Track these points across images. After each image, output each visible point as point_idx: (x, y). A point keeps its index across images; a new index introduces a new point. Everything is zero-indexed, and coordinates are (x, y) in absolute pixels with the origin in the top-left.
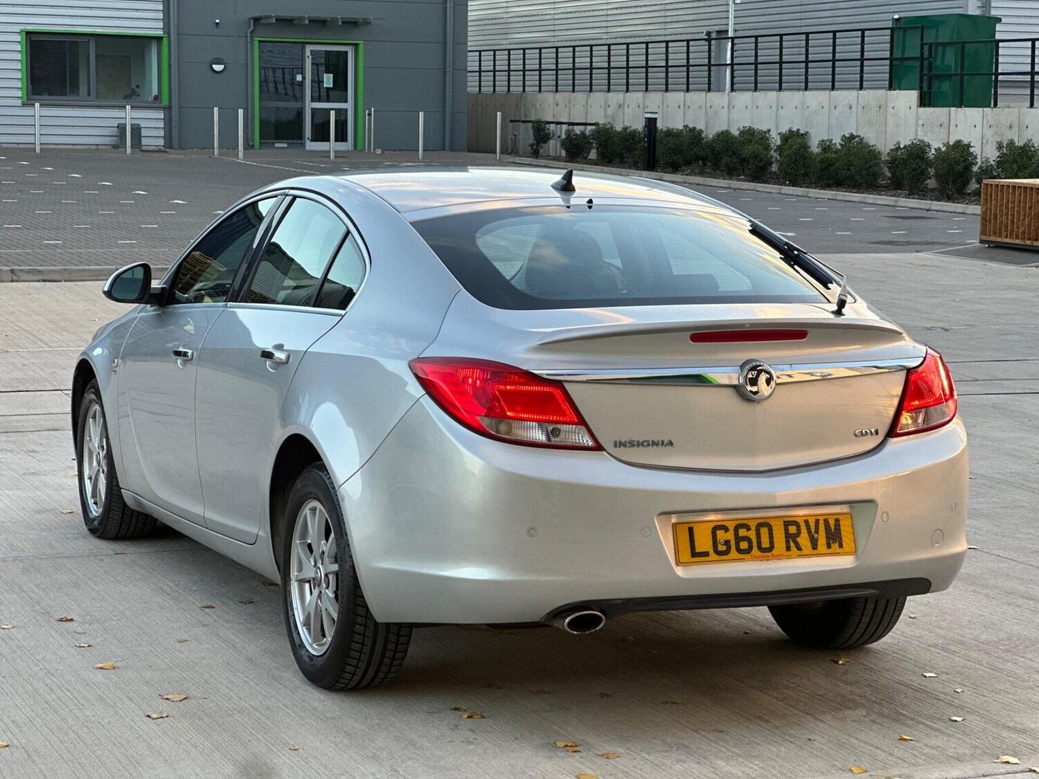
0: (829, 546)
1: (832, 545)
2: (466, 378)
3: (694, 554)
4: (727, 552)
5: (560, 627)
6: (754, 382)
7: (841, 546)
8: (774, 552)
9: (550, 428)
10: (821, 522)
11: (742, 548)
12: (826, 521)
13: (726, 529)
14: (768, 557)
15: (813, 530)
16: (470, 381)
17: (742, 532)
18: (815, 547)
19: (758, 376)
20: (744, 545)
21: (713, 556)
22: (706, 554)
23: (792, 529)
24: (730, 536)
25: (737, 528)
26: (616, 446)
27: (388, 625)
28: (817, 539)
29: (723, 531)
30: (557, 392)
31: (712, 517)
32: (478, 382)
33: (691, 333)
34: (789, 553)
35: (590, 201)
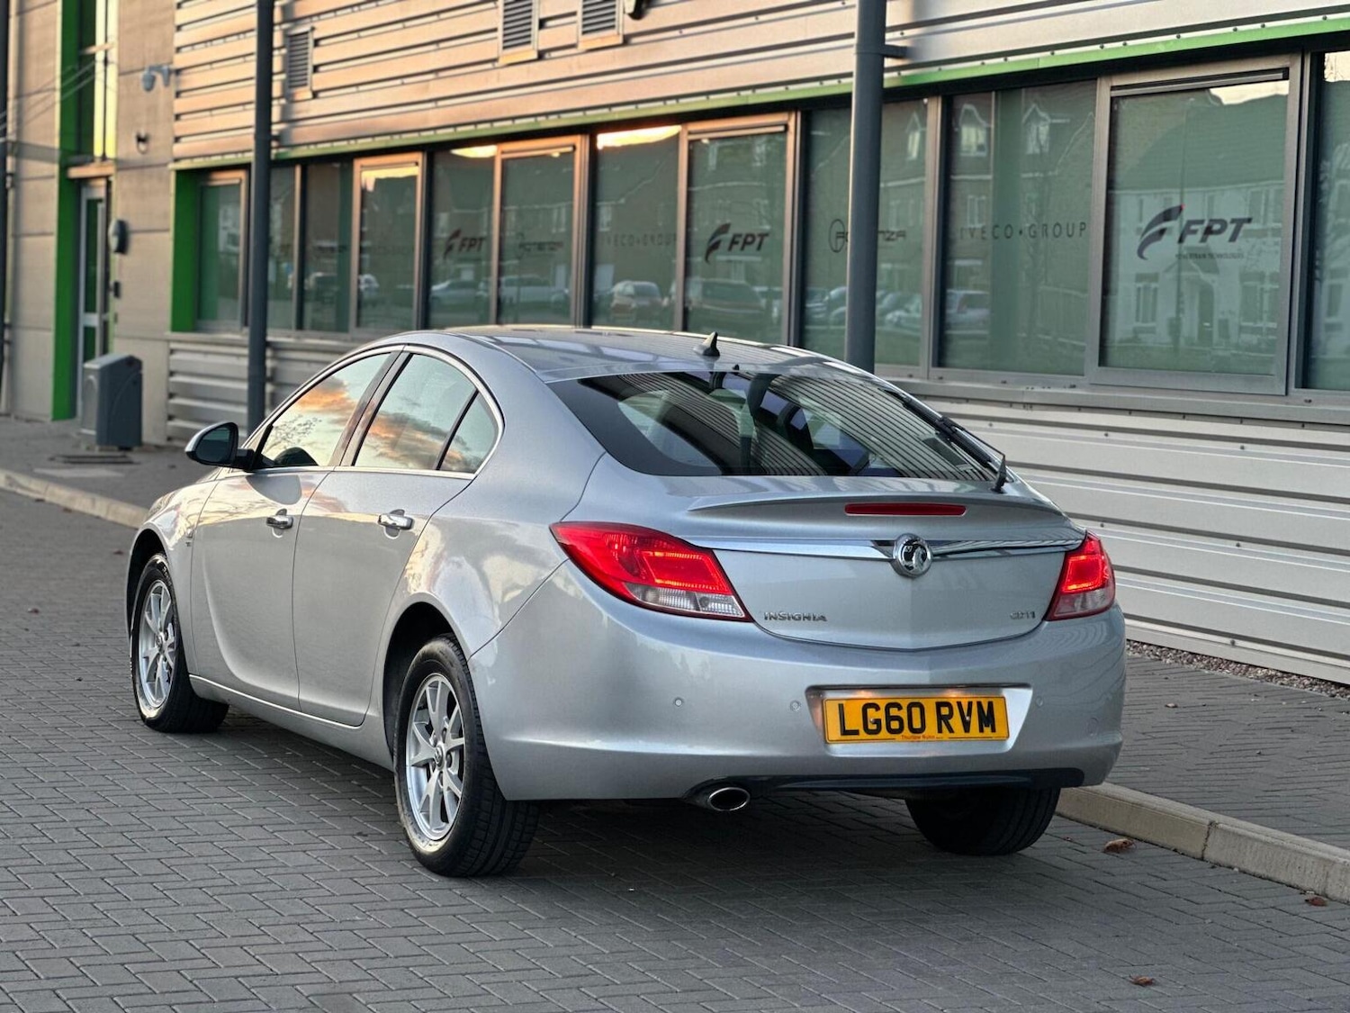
0: (981, 730)
1: (985, 728)
2: (612, 543)
3: (845, 732)
4: (877, 731)
5: (704, 804)
7: (993, 730)
9: (699, 596)
11: (892, 727)
12: (979, 704)
13: (877, 708)
14: (919, 738)
15: (965, 712)
16: (616, 547)
17: (894, 712)
20: (895, 725)
21: (863, 734)
22: (856, 732)
23: (945, 711)
24: (881, 715)
25: (888, 707)
26: (766, 618)
27: (516, 803)
28: (970, 722)
29: (874, 710)
30: (708, 560)
31: (863, 694)
32: (624, 548)
33: (847, 504)
35: (737, 367)
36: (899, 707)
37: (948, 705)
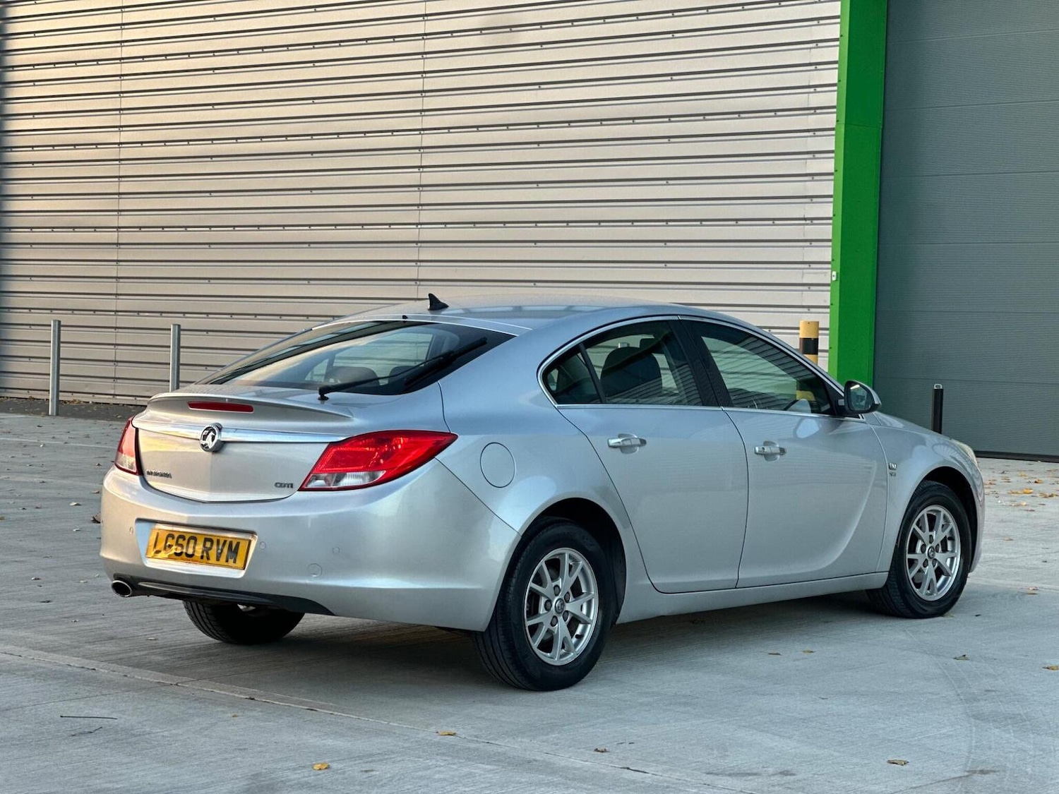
0: (227, 561)
6: (205, 437)
7: (235, 562)
8: (194, 558)
10: (228, 542)
13: (173, 538)
18: (218, 559)
19: (209, 433)
34: (202, 560)
36: (184, 539)
37: (211, 541)
